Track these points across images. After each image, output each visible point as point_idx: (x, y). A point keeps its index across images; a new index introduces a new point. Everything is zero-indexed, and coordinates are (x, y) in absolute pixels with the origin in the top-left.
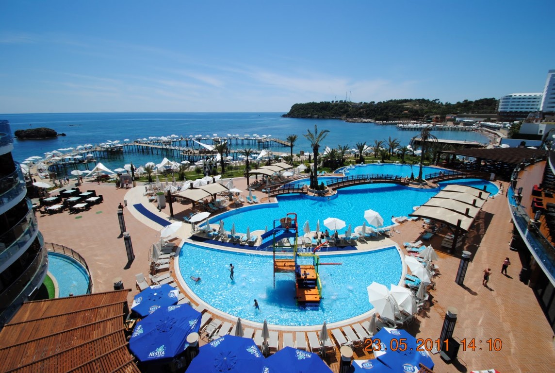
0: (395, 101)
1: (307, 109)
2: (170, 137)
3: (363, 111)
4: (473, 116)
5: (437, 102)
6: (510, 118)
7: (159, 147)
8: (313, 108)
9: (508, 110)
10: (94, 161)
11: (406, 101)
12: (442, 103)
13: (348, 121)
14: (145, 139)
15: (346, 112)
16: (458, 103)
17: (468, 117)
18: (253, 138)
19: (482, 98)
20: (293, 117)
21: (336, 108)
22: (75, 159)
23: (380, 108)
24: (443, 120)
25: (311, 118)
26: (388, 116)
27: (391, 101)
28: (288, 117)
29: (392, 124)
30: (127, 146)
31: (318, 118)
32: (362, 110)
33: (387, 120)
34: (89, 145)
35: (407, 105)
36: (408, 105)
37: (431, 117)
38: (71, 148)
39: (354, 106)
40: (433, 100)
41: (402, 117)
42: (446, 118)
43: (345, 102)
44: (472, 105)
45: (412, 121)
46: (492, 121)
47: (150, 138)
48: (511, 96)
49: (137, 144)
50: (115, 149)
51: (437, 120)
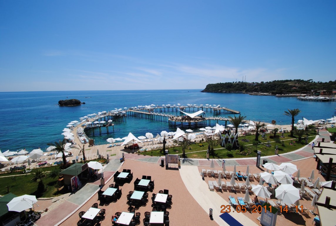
0: (278, 81)
1: (218, 87)
2: (150, 106)
3: (258, 88)
5: (311, 81)
7: (148, 113)
8: (222, 86)
10: (113, 125)
11: (287, 81)
12: (314, 82)
13: (250, 94)
14: (136, 107)
15: (245, 88)
20: (208, 92)
21: (238, 86)
23: (270, 85)
24: (330, 93)
25: (221, 92)
26: (282, 91)
27: (275, 81)
28: (205, 92)
29: (288, 96)
31: (226, 92)
32: (256, 87)
33: (281, 93)
34: (105, 112)
35: (289, 84)
36: (291, 84)
37: (319, 91)
38: (94, 114)
39: (249, 84)
40: (308, 80)
41: (293, 92)
42: (333, 92)
43: (242, 82)
49: (132, 111)
51: (325, 94)
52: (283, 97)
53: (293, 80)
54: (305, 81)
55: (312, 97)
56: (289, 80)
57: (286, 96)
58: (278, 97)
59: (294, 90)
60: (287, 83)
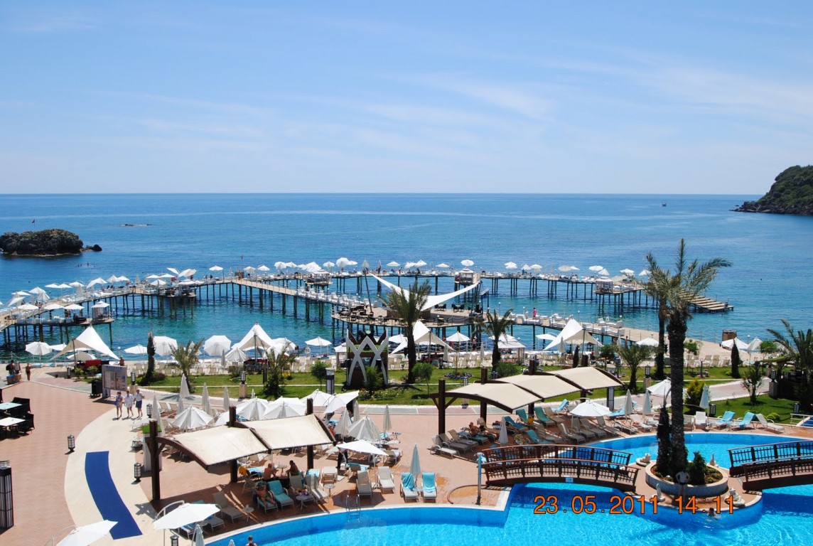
2: (332, 264)
7: (291, 292)
10: (110, 320)
14: (264, 268)
18: (585, 280)
22: (67, 313)
28: (761, 211)
30: (213, 284)
34: (123, 278)
38: (76, 284)
47: (277, 264)
49: (243, 282)
50: (177, 292)
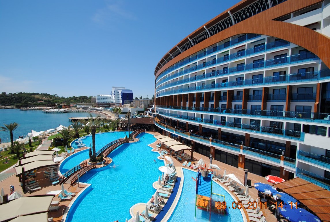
0: (24, 93)
4: (85, 105)
5: (56, 96)
6: (102, 106)
9: (100, 102)
11: (34, 94)
12: (59, 97)
16: (70, 97)
17: (83, 105)
19: (82, 96)
24: (69, 106)
26: (27, 104)
27: (21, 93)
29: (34, 109)
33: (26, 106)
35: (36, 97)
36: (38, 97)
37: (61, 105)
40: (54, 95)
41: (40, 105)
42: (71, 105)
44: (78, 99)
45: (48, 107)
46: (95, 107)
48: (100, 96)
51: (65, 107)
52: (29, 110)
53: (40, 93)
54: (51, 96)
55: (55, 110)
56: (36, 93)
57: (32, 110)
58: (22, 110)
59: (40, 104)
60: (34, 96)
